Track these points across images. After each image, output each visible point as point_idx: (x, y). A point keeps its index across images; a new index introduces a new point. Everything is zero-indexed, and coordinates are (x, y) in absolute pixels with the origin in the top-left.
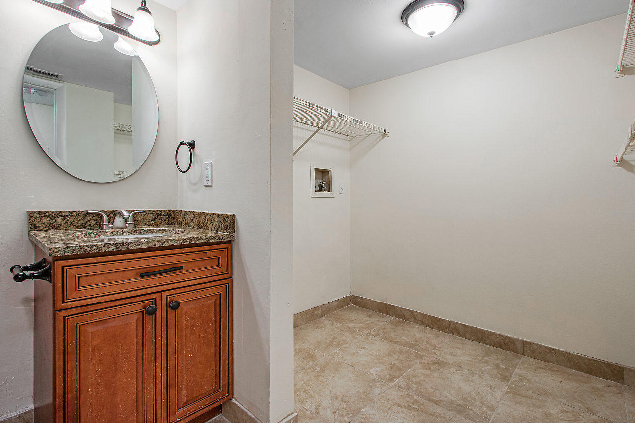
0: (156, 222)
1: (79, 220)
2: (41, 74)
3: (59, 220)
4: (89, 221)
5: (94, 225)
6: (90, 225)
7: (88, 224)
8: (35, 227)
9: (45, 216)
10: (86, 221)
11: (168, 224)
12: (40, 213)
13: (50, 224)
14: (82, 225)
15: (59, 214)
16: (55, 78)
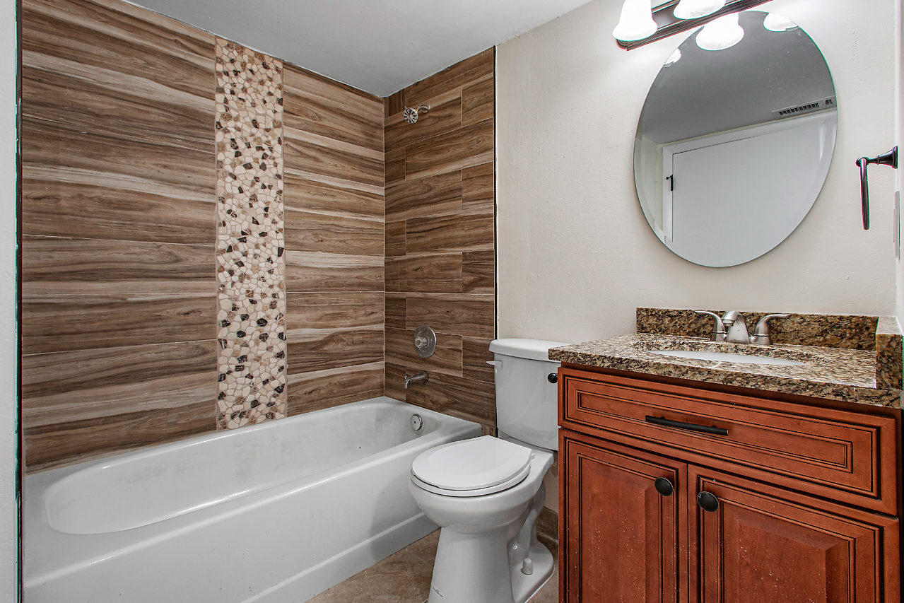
0: (825, 340)
1: (691, 323)
2: (796, 113)
3: (667, 320)
4: (704, 325)
5: (709, 333)
6: (705, 332)
7: (702, 330)
8: (643, 328)
9: (651, 315)
10: (699, 325)
11: (859, 347)
12: (647, 310)
13: (657, 325)
14: (693, 331)
15: (667, 313)
16: (816, 108)
